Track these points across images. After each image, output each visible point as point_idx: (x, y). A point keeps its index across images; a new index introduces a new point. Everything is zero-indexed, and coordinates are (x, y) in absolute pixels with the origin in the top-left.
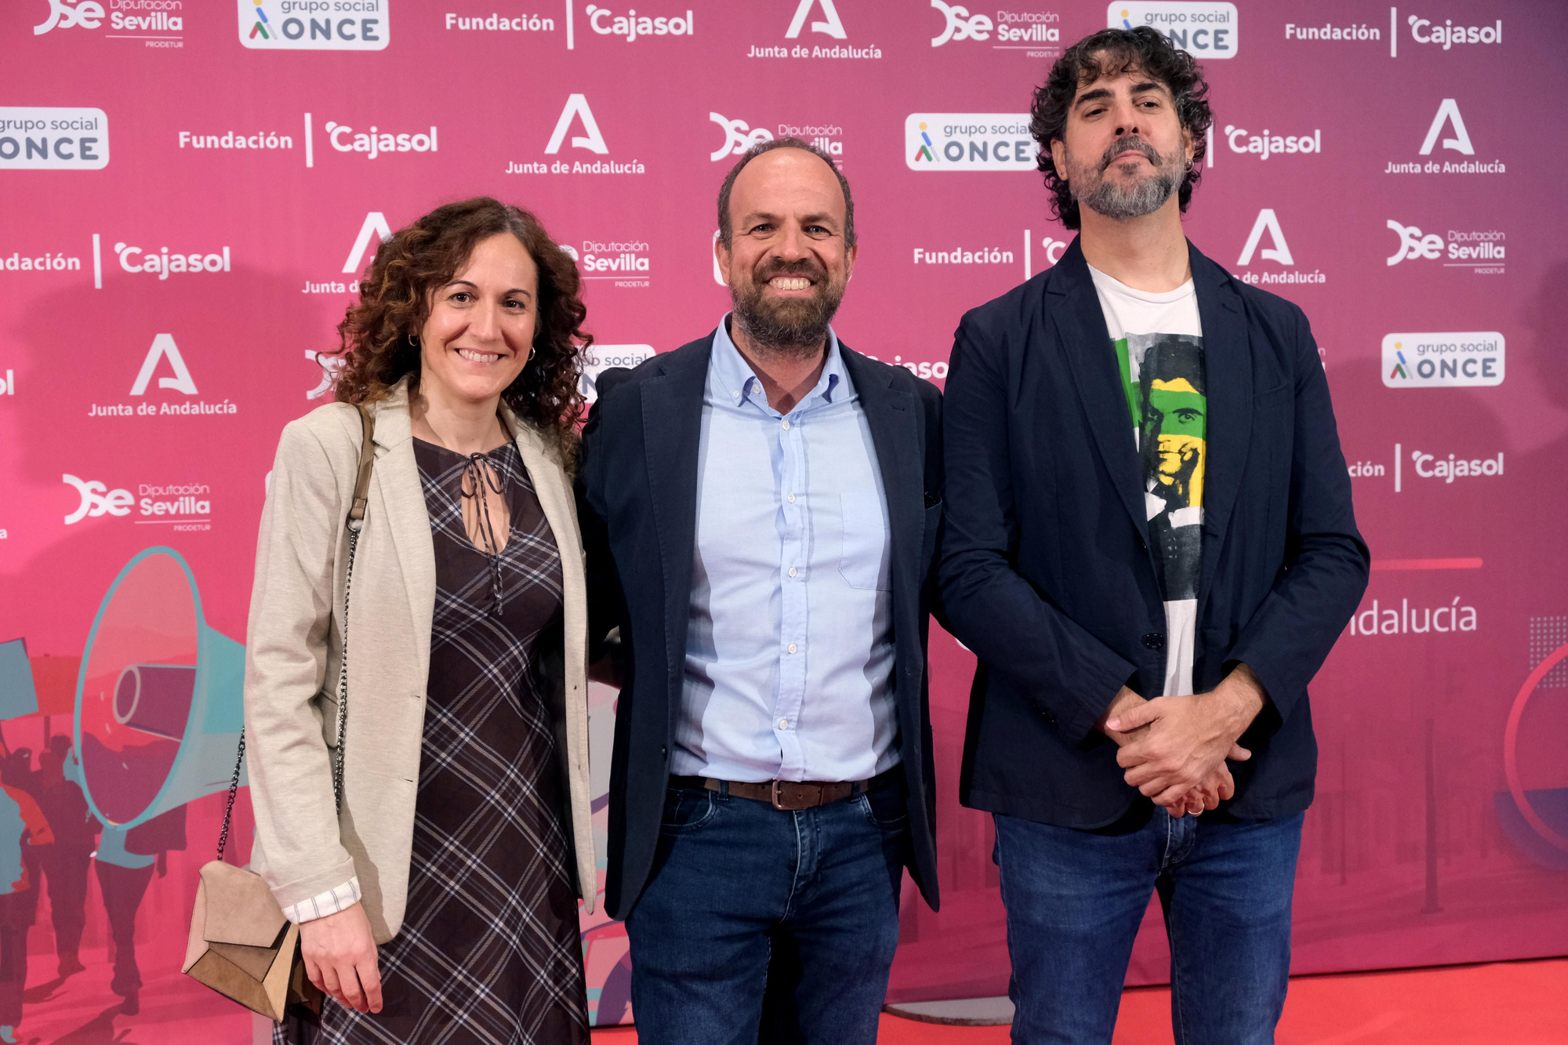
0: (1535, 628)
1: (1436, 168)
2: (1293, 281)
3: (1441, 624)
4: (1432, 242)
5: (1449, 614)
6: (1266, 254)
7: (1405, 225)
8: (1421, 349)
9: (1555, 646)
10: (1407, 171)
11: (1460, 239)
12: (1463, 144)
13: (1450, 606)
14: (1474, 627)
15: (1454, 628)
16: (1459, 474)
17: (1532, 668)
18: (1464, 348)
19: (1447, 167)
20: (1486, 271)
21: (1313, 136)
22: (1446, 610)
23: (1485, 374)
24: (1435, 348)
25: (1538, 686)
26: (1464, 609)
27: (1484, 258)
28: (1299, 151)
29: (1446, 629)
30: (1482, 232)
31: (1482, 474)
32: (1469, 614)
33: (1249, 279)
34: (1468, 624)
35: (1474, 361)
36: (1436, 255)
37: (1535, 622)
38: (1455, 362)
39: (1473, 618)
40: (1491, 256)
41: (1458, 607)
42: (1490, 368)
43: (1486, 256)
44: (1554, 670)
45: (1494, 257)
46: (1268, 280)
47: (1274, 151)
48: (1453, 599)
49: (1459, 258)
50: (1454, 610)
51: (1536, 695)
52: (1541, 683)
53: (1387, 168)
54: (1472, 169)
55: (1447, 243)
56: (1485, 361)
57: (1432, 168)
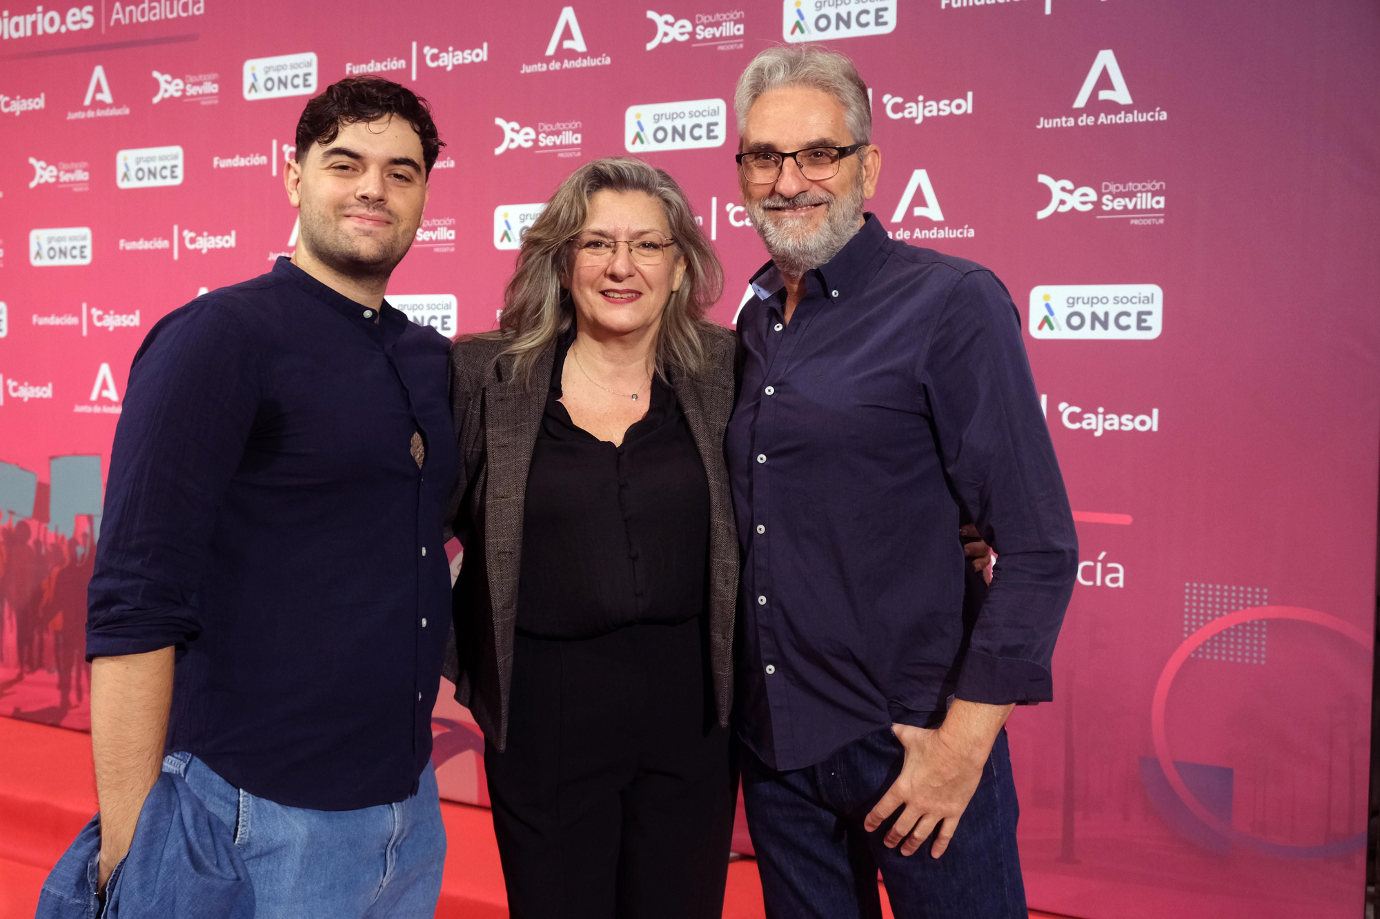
0: (1191, 594)
1: (1090, 121)
2: (943, 236)
3: (1085, 578)
4: (1084, 195)
5: (1094, 568)
6: (918, 211)
7: (1056, 179)
8: (1071, 301)
9: (1213, 616)
10: (1059, 125)
11: (1114, 191)
12: (1121, 94)
13: (1096, 561)
14: (1121, 584)
15: (1099, 583)
16: (1109, 428)
17: (1186, 635)
18: (1117, 301)
19: (1102, 119)
20: (1144, 222)
21: (965, 98)
22: (1091, 564)
23: (1140, 328)
24: (1086, 301)
25: (1193, 655)
26: (1110, 565)
27: (1141, 209)
28: (951, 114)
29: (1090, 583)
30: (1140, 182)
31: (1134, 429)
32: (1116, 570)
33: (902, 235)
34: (1115, 580)
35: (1128, 314)
36: (1089, 207)
37: (1191, 588)
38: (1106, 314)
39: (1121, 575)
40: (1149, 207)
41: (1104, 562)
42: (1145, 321)
43: (1144, 207)
44: (1212, 640)
45: (1152, 208)
46: (919, 235)
47: (928, 115)
48: (1099, 554)
49: (1113, 209)
50: (1099, 565)
51: (1189, 663)
52: (1196, 652)
53: (1039, 124)
54: (1130, 119)
55: (1100, 195)
56: (1140, 314)
57: (1086, 120)
